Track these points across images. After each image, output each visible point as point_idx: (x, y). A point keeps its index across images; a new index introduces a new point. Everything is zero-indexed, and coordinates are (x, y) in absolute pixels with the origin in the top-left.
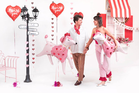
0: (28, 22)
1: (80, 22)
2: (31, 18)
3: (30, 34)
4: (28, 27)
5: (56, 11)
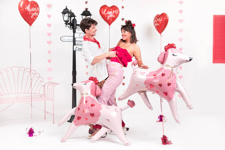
0: (74, 32)
1: (94, 30)
3: (77, 49)
4: (74, 39)
5: (109, 17)
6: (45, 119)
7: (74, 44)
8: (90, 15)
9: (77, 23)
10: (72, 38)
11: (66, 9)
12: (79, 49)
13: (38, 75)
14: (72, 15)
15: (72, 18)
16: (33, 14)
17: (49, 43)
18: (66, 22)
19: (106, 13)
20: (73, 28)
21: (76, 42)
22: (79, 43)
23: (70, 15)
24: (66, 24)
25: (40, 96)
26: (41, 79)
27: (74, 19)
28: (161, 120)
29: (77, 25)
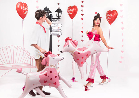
2: (54, 18)
3: (53, 34)
4: (51, 27)
7: (51, 31)
8: (62, 12)
11: (46, 8)
12: (54, 34)
13: (26, 51)
14: (49, 12)
15: (50, 14)
16: (26, 12)
22: (54, 30)
25: (28, 65)
26: (29, 54)
29: (53, 18)
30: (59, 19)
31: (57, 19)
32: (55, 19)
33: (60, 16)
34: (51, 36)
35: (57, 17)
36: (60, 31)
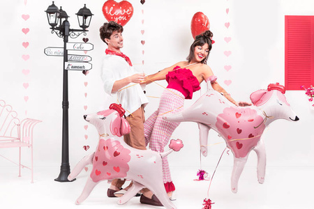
0: (66, 41)
1: (118, 40)
2: (73, 30)
3: (70, 67)
4: (66, 51)
5: (117, 19)
6: (20, 176)
7: (66, 60)
8: (91, 15)
9: (71, 28)
10: (62, 50)
11: (53, 5)
12: (72, 67)
13: (9, 109)
14: (63, 14)
15: (63, 20)
17: (26, 57)
18: (53, 26)
19: (112, 13)
20: (64, 35)
21: (69, 57)
22: (73, 58)
23: (58, 15)
24: (53, 29)
25: (13, 141)
27: (66, 21)
28: (201, 178)
29: (70, 30)
30: (84, 31)
31: (80, 32)
32: (76, 33)
33: (87, 24)
34: (66, 73)
35: (81, 26)
36: (89, 59)
